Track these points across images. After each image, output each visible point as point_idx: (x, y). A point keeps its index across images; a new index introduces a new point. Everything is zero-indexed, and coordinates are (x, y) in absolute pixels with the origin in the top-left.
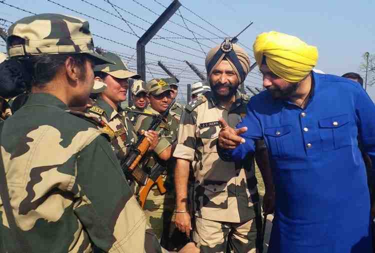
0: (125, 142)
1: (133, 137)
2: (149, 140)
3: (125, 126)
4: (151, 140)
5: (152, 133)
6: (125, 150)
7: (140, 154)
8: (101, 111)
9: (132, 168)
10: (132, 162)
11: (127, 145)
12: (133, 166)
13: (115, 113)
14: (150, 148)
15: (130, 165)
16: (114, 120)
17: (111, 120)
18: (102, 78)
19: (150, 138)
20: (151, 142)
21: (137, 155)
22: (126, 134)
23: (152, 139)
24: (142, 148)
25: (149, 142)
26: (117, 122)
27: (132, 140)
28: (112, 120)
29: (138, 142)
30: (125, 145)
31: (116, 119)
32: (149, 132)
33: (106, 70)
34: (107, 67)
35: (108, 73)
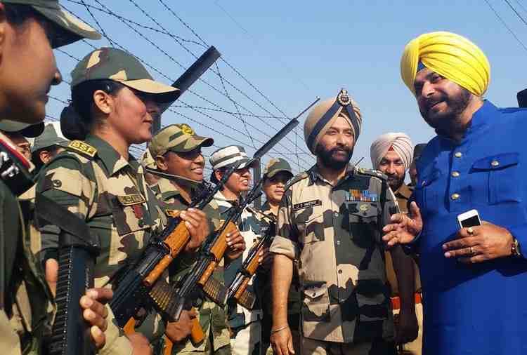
0: (141, 222)
1: (158, 217)
2: (190, 226)
4: (194, 227)
5: (197, 214)
6: (139, 236)
7: (168, 253)
8: (91, 150)
9: (149, 280)
11: (145, 227)
12: (153, 276)
14: (191, 244)
15: (147, 275)
16: (120, 175)
19: (191, 223)
20: (193, 231)
21: (163, 256)
23: (197, 224)
24: (175, 241)
25: (188, 229)
26: (126, 181)
27: (157, 223)
28: (116, 175)
29: (167, 228)
30: (141, 226)
31: (123, 174)
32: (190, 212)
33: (120, 76)
34: (120, 72)
35: (125, 83)
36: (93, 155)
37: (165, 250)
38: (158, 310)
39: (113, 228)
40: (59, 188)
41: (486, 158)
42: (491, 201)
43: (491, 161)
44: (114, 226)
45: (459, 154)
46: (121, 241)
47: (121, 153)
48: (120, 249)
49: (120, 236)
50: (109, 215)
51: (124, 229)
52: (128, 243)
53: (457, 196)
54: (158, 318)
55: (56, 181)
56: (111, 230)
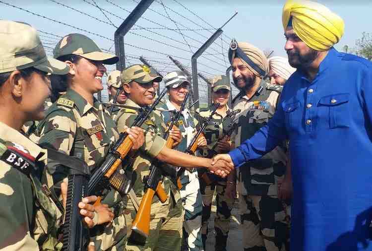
0: (102, 142)
1: (113, 135)
3: (103, 123)
4: (135, 138)
7: (119, 158)
8: (71, 103)
9: (108, 175)
10: (109, 168)
11: (105, 145)
12: (110, 172)
13: (88, 106)
17: (84, 115)
18: (73, 62)
19: (133, 136)
21: (116, 159)
22: (104, 132)
24: (123, 150)
25: (132, 140)
26: (92, 117)
27: (112, 139)
28: (86, 114)
29: (119, 140)
30: (102, 145)
31: (90, 113)
32: (133, 129)
33: (79, 52)
34: (79, 49)
35: (82, 56)
36: (72, 106)
37: (117, 156)
38: (116, 189)
39: (85, 147)
40: (58, 129)
41: (328, 96)
42: (331, 126)
43: (331, 99)
44: (86, 147)
45: (311, 91)
46: (91, 155)
47: (87, 100)
48: (90, 159)
49: (89, 152)
50: (82, 140)
51: (91, 147)
52: (95, 155)
53: (310, 121)
54: (117, 193)
55: (55, 125)
56: (84, 148)
